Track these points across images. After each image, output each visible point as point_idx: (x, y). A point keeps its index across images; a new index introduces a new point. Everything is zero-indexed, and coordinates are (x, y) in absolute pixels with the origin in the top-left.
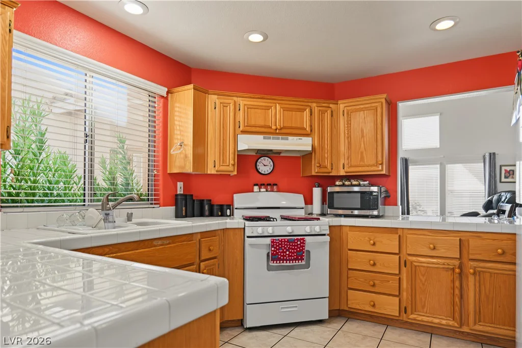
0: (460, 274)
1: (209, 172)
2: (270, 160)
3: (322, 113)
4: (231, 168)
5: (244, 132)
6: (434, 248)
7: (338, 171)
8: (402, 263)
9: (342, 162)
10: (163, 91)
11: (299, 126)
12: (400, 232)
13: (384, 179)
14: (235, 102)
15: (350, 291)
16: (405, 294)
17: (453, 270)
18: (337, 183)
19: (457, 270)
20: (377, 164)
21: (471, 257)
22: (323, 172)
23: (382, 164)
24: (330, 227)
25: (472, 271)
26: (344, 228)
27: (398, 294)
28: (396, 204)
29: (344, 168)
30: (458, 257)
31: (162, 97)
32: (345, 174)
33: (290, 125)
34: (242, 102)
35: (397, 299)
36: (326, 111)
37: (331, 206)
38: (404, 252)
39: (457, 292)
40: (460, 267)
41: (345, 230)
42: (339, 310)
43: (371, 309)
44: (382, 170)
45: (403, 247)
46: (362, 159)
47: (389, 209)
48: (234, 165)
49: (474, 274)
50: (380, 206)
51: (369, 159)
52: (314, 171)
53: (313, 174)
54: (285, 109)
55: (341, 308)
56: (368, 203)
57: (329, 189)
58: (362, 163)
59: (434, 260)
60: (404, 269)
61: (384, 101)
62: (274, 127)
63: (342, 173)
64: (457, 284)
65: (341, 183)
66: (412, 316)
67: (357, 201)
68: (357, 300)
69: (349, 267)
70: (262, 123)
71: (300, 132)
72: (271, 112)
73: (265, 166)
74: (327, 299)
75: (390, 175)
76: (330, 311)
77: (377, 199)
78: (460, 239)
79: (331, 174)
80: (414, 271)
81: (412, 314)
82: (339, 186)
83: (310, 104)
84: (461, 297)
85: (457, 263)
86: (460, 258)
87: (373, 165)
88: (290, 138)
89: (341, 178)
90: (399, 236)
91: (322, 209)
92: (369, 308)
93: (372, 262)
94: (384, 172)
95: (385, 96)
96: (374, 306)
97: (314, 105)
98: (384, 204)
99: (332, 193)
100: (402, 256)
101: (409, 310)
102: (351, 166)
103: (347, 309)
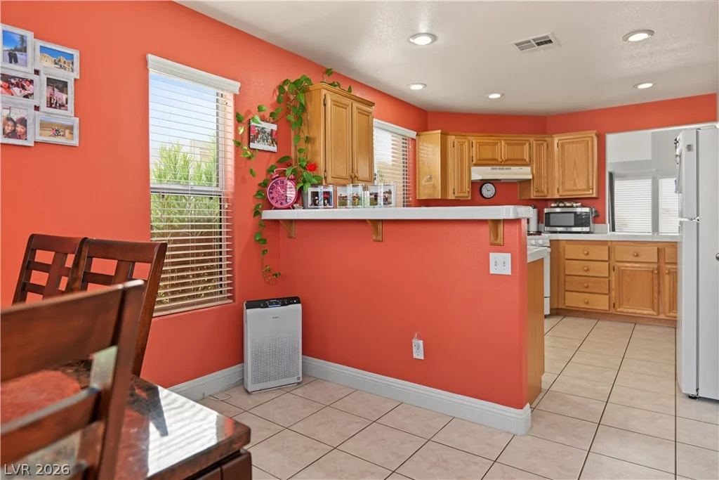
0: (658, 274)
1: (450, 198)
2: (492, 186)
3: (539, 146)
4: (466, 194)
5: (476, 165)
6: (637, 255)
7: (553, 194)
8: (612, 269)
9: (557, 186)
10: (413, 134)
11: (520, 157)
12: (609, 244)
13: (594, 201)
14: (469, 141)
15: (567, 293)
16: (613, 293)
17: (653, 271)
18: (553, 205)
19: (656, 272)
20: (588, 189)
21: (667, 261)
22: (540, 196)
23: (592, 189)
24: (551, 241)
25: (667, 272)
26: (561, 242)
27: (607, 292)
28: (604, 222)
29: (558, 192)
30: (657, 261)
31: (413, 139)
32: (559, 197)
33: (513, 157)
34: (474, 140)
35: (608, 297)
36: (543, 144)
37: (548, 224)
38: (612, 259)
39: (656, 288)
40: (658, 269)
41: (562, 244)
42: (557, 309)
43: (587, 306)
44: (592, 194)
45: (612, 255)
46: (575, 184)
47: (598, 227)
48: (469, 192)
49: (669, 273)
50: (591, 224)
51: (581, 184)
52: (533, 195)
53: (533, 197)
54: (508, 144)
55: (560, 307)
56: (580, 221)
57: (546, 210)
58: (575, 188)
59: (638, 265)
60: (613, 273)
61: (594, 135)
62: (500, 160)
63: (557, 196)
64: (656, 282)
65: (556, 205)
66: (619, 310)
67: (570, 220)
68: (573, 300)
69: (566, 273)
70: (491, 157)
71: (521, 163)
72: (497, 148)
73: (488, 191)
74: (549, 299)
75: (599, 198)
76: (551, 309)
77: (589, 218)
78: (658, 249)
79: (547, 198)
80: (622, 273)
81: (619, 307)
82: (555, 207)
83: (529, 139)
84: (659, 292)
85: (656, 266)
86: (658, 262)
87: (584, 190)
88: (513, 168)
89: (555, 200)
90: (609, 248)
91: (538, 227)
92: (583, 305)
93: (586, 268)
94: (594, 196)
95: (595, 132)
96: (587, 303)
97: (532, 139)
98: (594, 222)
99: (548, 214)
100: (611, 262)
101: (617, 305)
102: (565, 191)
103: (564, 307)
